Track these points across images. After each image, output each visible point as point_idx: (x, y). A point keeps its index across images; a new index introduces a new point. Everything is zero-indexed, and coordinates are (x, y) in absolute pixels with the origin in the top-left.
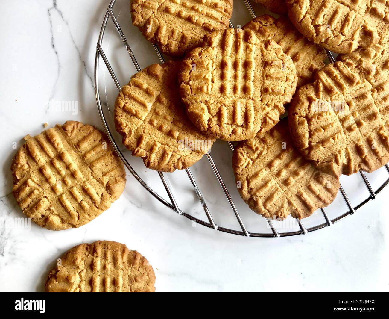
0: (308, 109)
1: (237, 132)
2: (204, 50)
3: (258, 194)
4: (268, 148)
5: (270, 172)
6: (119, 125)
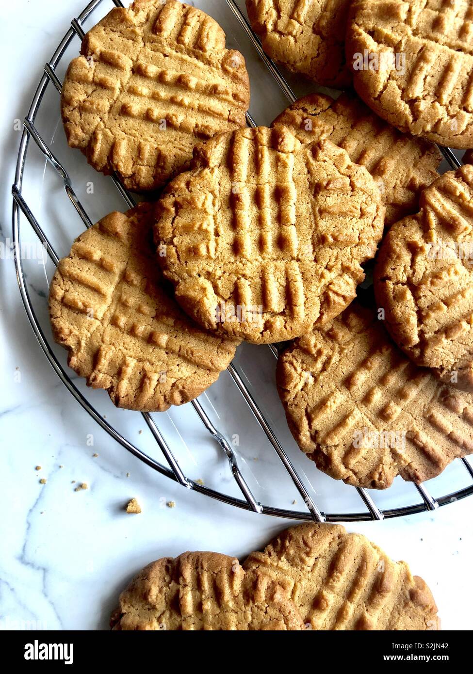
0: (412, 267)
1: (274, 326)
2: (196, 177)
3: (329, 442)
4: (341, 351)
5: (350, 396)
6: (57, 333)
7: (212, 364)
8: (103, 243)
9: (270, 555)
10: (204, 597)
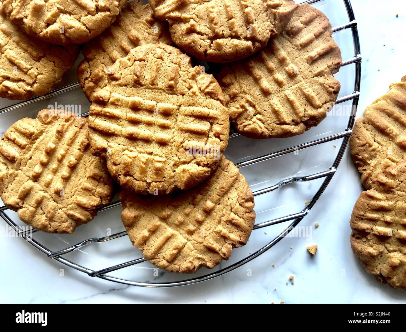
0: (202, 35)
1: (218, 131)
2: (111, 158)
3: (301, 114)
4: (245, 92)
5: (275, 94)
6: (189, 271)
7: (233, 177)
8: (139, 227)
9: (365, 170)
10: (382, 219)
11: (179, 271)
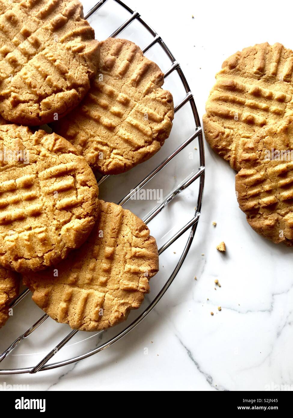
0: (28, 102)
1: (83, 180)
3: (150, 133)
4: (92, 136)
5: (119, 126)
6: (119, 320)
7: (118, 215)
8: (55, 303)
9: (230, 156)
10: (262, 191)
11: (111, 325)
